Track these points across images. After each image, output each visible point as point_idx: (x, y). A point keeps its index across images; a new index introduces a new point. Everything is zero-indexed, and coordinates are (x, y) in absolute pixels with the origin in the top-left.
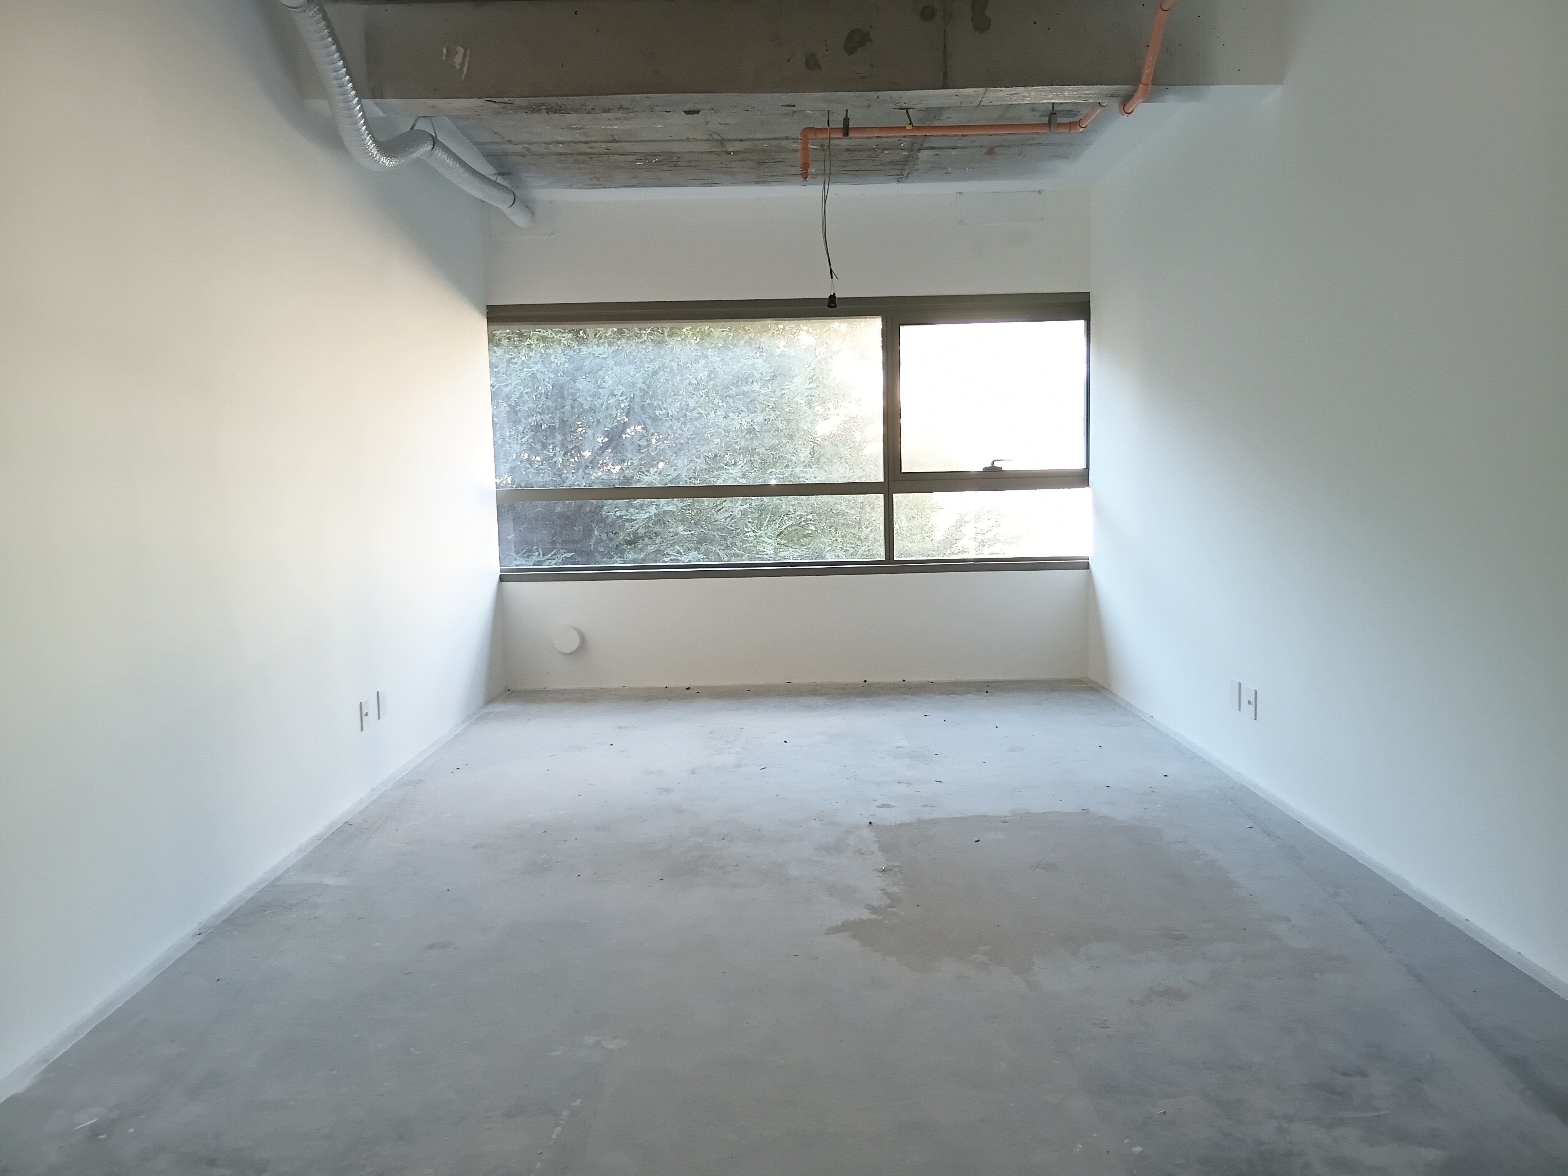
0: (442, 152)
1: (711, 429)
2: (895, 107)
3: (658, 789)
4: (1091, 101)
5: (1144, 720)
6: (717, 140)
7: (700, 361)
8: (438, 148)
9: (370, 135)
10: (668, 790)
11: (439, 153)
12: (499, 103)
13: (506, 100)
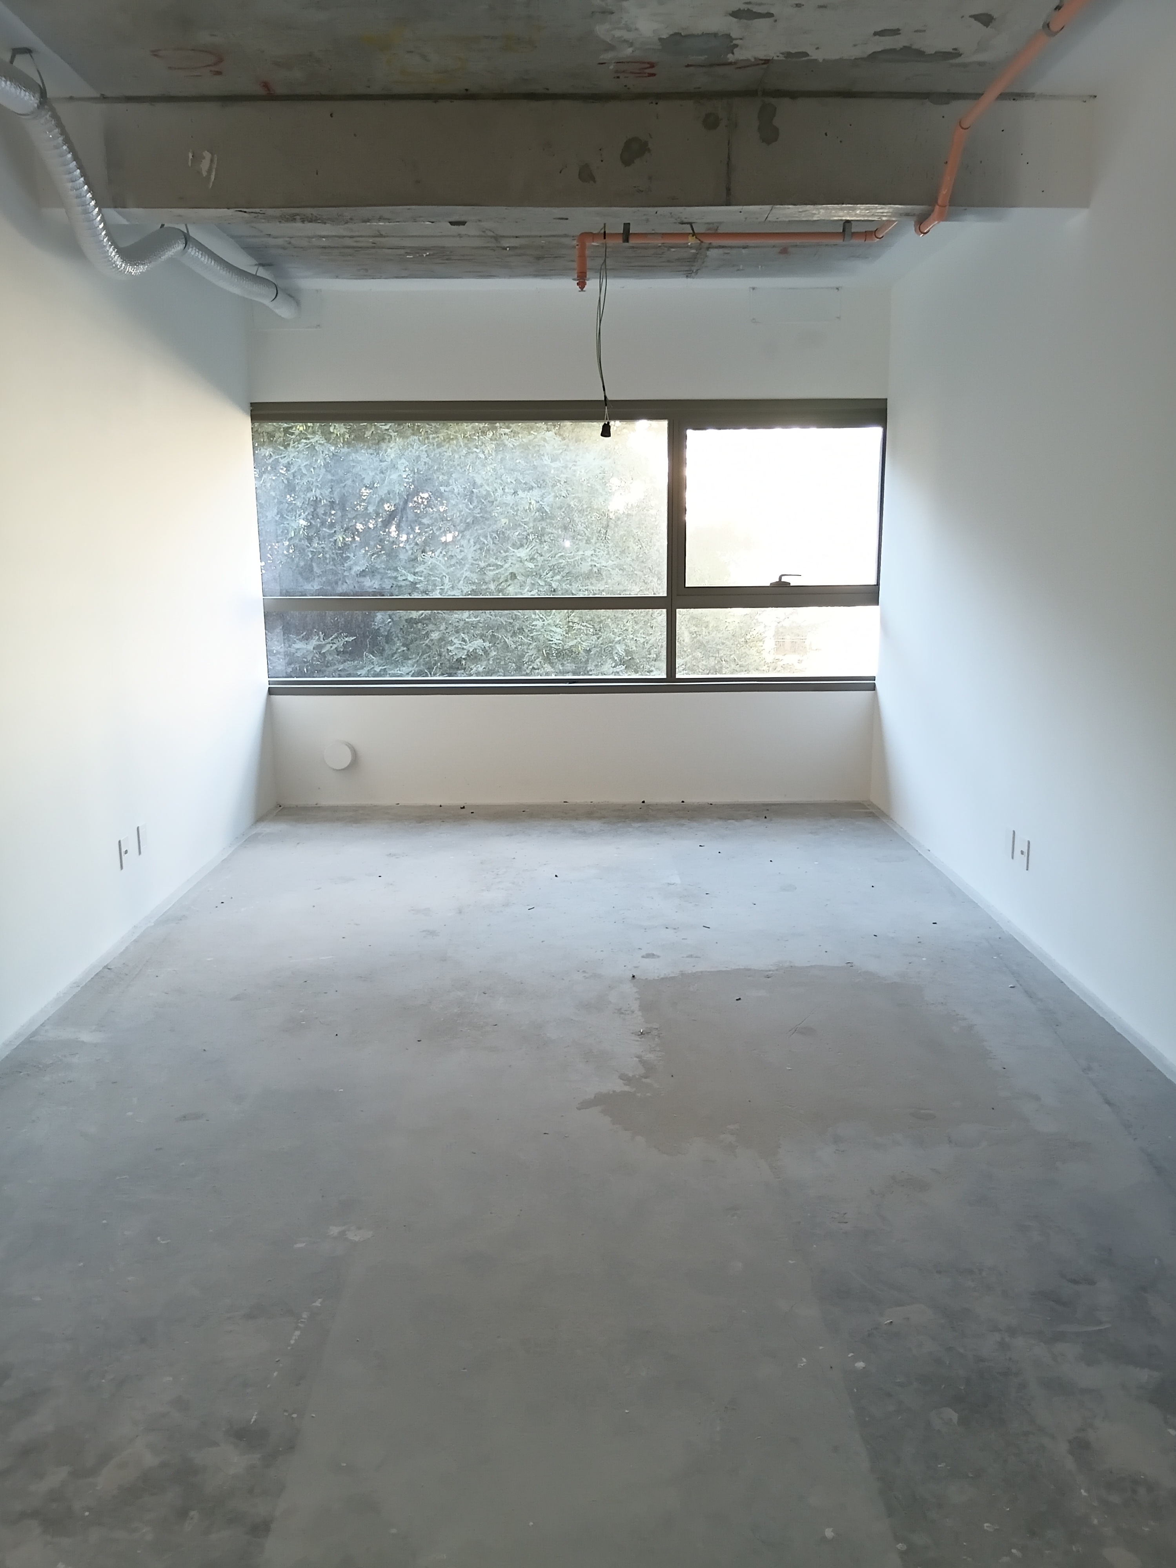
0: (195, 250)
1: (499, 508)
2: (676, 221)
3: (423, 931)
4: (884, 219)
5: (920, 855)
6: (492, 237)
7: (488, 433)
8: (191, 246)
9: (112, 247)
10: (432, 933)
11: (192, 251)
12: (249, 213)
13: (258, 210)
